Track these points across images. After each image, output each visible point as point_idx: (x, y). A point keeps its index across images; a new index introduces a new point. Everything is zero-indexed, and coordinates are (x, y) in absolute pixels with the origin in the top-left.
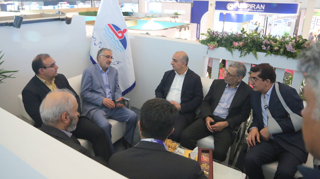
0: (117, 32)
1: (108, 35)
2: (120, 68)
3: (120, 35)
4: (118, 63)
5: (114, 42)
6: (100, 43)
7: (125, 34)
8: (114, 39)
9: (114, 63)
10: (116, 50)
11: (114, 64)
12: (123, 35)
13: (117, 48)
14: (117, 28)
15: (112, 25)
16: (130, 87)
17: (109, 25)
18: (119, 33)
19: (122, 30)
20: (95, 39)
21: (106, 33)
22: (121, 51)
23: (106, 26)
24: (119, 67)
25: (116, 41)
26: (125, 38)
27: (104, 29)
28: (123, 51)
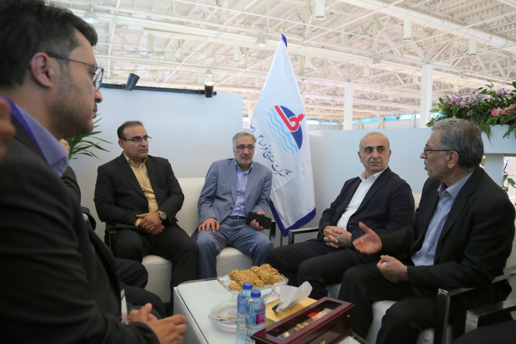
0: (288, 119)
1: (274, 124)
2: (290, 182)
3: (293, 124)
4: (287, 173)
5: (283, 136)
6: (261, 136)
7: (301, 123)
8: (283, 131)
9: (280, 173)
10: (284, 149)
11: (281, 175)
12: (297, 125)
13: (288, 147)
14: (289, 113)
15: (282, 107)
16: (303, 218)
17: (277, 107)
18: (291, 120)
19: (297, 117)
20: (253, 130)
21: (271, 120)
22: (293, 153)
23: (272, 109)
24: (289, 180)
25: (287, 134)
26: (300, 130)
27: (269, 114)
28: (297, 152)
